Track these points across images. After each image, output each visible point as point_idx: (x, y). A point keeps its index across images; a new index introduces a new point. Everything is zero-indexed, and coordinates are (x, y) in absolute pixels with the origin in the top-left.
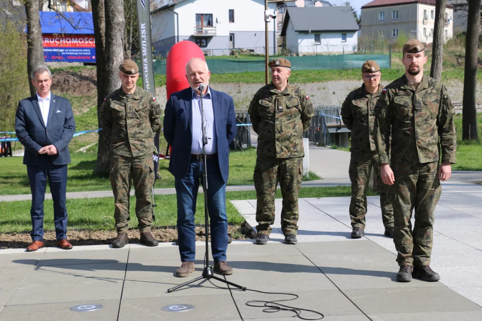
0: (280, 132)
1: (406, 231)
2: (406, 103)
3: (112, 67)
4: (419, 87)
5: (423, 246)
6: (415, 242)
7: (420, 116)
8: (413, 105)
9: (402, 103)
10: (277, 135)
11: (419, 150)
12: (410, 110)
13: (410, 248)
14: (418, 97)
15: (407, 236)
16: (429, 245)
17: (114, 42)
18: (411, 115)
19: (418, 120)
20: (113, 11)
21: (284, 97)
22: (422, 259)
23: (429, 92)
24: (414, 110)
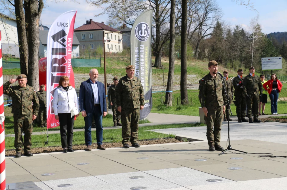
0: (134, 97)
1: (212, 132)
2: (212, 84)
3: (33, 67)
4: (216, 78)
5: (218, 138)
6: (214, 136)
7: (218, 89)
8: (215, 85)
9: (211, 84)
10: (133, 98)
11: (218, 102)
12: (214, 87)
13: (213, 138)
14: (216, 82)
15: (212, 134)
16: (219, 137)
17: (35, 53)
18: (214, 89)
19: (217, 90)
20: (34, 37)
21: (133, 81)
22: (217, 142)
23: (219, 80)
24: (215, 87)
